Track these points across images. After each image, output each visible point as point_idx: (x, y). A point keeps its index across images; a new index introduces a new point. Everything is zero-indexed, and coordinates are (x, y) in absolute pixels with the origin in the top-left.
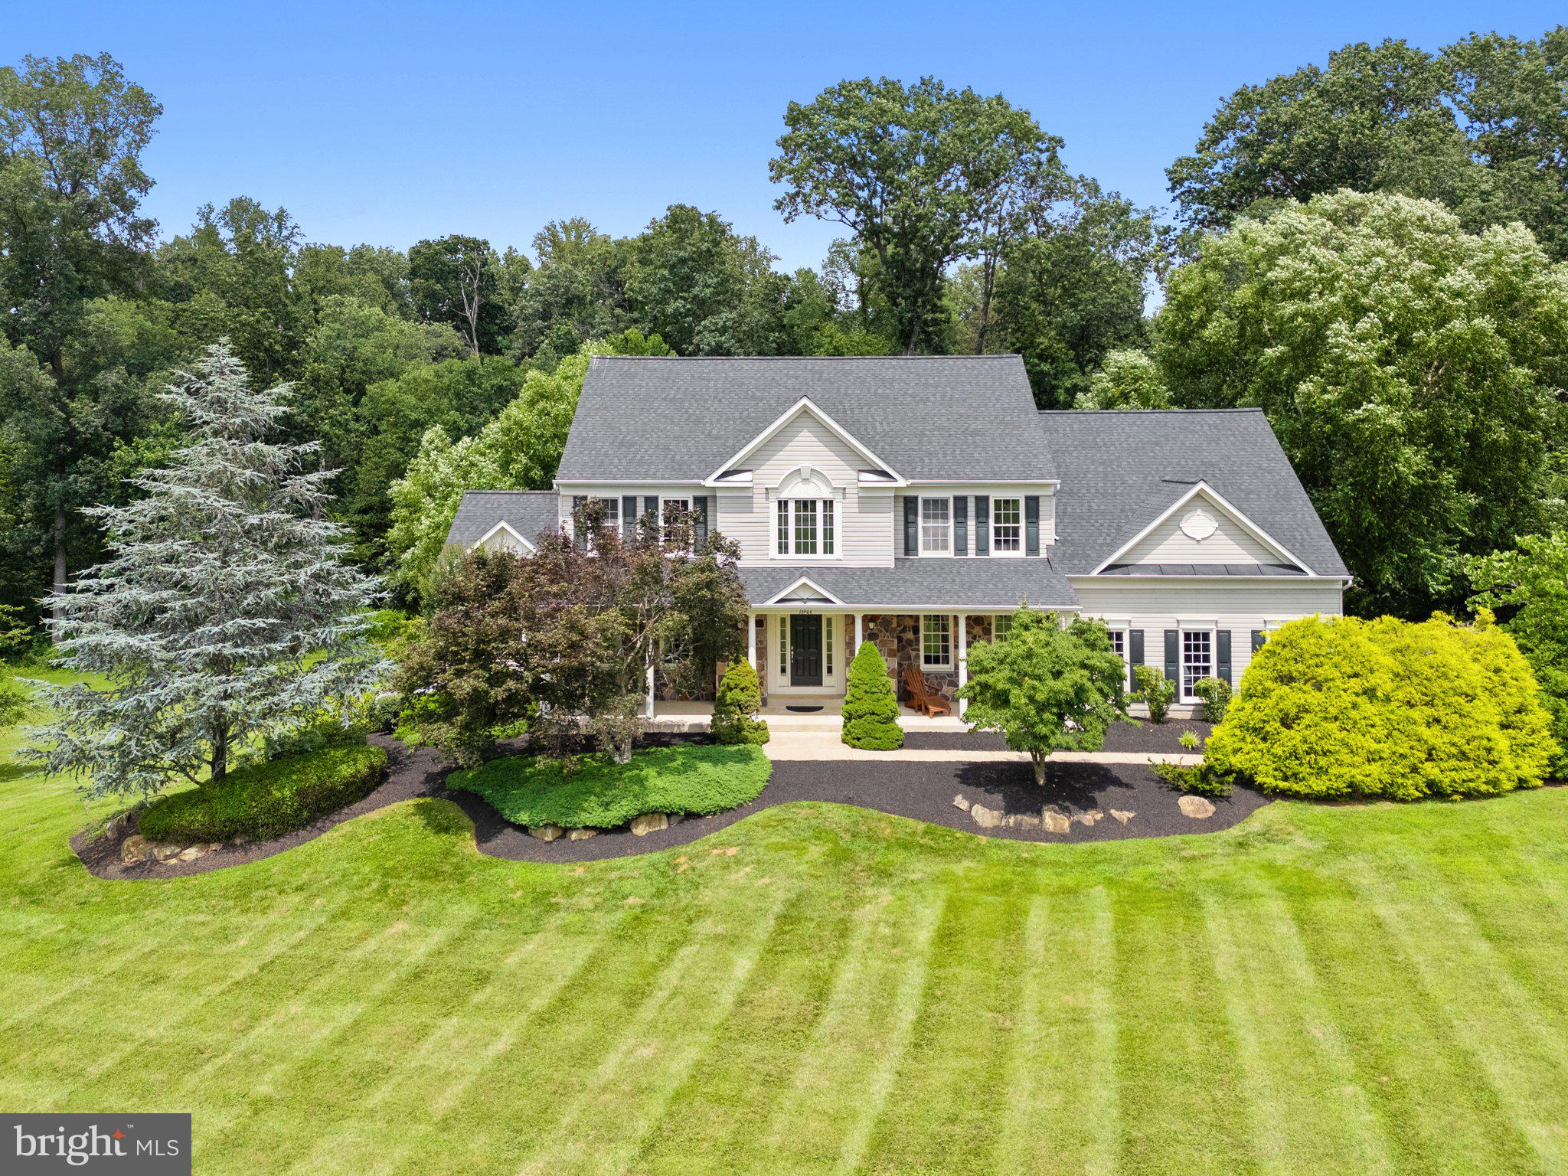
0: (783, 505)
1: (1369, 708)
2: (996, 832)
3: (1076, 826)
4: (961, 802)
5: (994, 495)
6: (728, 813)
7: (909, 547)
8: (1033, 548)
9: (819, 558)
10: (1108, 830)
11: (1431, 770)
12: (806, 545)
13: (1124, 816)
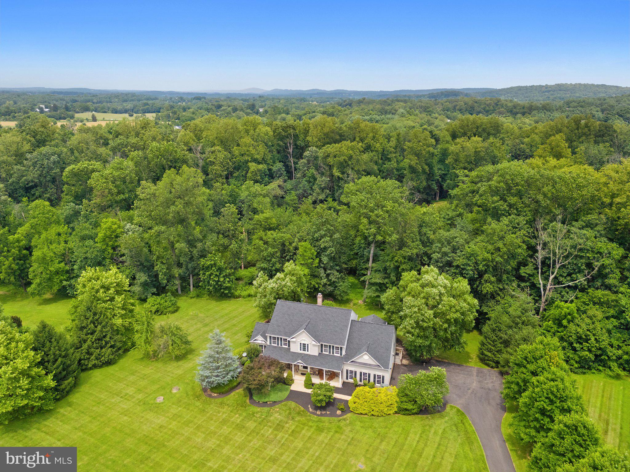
0: (301, 344)
1: (366, 403)
2: (311, 413)
3: (321, 413)
4: (309, 406)
5: (335, 346)
6: (281, 402)
7: (322, 351)
8: (341, 354)
9: (306, 352)
10: (325, 415)
11: (372, 413)
12: (304, 350)
13: (328, 413)
